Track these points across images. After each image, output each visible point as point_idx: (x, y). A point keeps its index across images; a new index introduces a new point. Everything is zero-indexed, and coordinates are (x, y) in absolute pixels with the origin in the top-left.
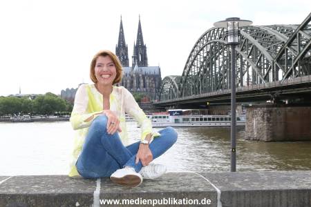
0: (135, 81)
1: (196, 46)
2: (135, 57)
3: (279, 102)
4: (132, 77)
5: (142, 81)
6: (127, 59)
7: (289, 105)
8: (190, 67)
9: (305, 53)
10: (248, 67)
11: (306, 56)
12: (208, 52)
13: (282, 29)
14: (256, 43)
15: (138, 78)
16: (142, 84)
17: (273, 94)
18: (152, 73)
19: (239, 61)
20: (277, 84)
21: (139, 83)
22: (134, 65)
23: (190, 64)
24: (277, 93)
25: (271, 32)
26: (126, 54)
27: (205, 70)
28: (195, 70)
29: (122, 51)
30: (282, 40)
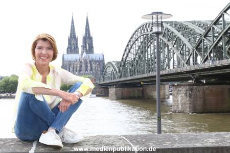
0: (84, 65)
1: (132, 38)
2: (84, 46)
3: (198, 82)
4: (81, 62)
5: (89, 65)
6: (77, 48)
7: (206, 84)
8: (128, 54)
9: (218, 42)
10: (174, 54)
11: (219, 45)
12: (142, 42)
13: (200, 24)
14: (179, 35)
15: (86, 63)
16: (89, 68)
17: (193, 75)
18: (98, 59)
19: (166, 50)
20: (196, 67)
21: (87, 67)
22: (83, 53)
23: (127, 51)
24: (197, 74)
25: (191, 26)
26: (77, 44)
27: (140, 56)
28: (131, 57)
29: (73, 42)
30: (200, 32)
